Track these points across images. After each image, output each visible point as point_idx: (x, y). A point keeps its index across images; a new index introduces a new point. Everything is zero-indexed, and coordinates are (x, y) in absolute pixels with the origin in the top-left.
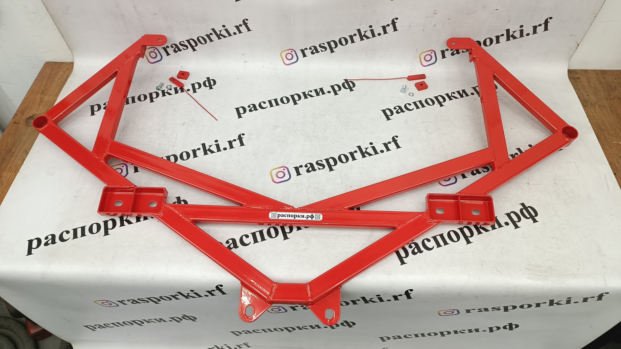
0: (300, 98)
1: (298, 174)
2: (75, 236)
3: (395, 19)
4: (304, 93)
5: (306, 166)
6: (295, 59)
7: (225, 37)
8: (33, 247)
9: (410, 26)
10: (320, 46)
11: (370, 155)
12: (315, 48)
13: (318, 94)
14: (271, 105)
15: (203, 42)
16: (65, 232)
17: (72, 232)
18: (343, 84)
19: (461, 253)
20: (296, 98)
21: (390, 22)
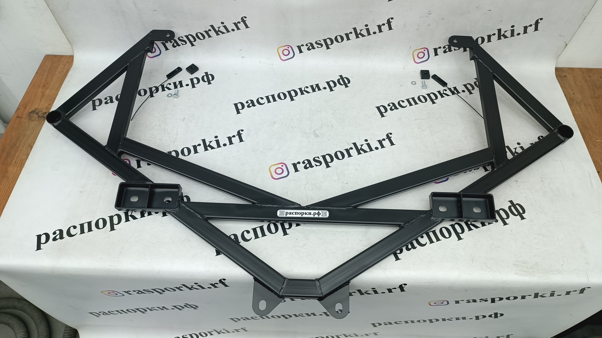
0: (296, 94)
1: (296, 170)
2: (82, 232)
3: (390, 19)
4: (300, 89)
5: (304, 163)
6: (291, 54)
7: (223, 33)
8: (41, 242)
9: (405, 25)
10: (316, 43)
11: (365, 152)
12: (312, 44)
13: (314, 90)
14: (269, 101)
15: (201, 37)
16: (72, 227)
17: (79, 227)
18: (338, 80)
19: (453, 249)
20: (293, 94)
21: (386, 22)
